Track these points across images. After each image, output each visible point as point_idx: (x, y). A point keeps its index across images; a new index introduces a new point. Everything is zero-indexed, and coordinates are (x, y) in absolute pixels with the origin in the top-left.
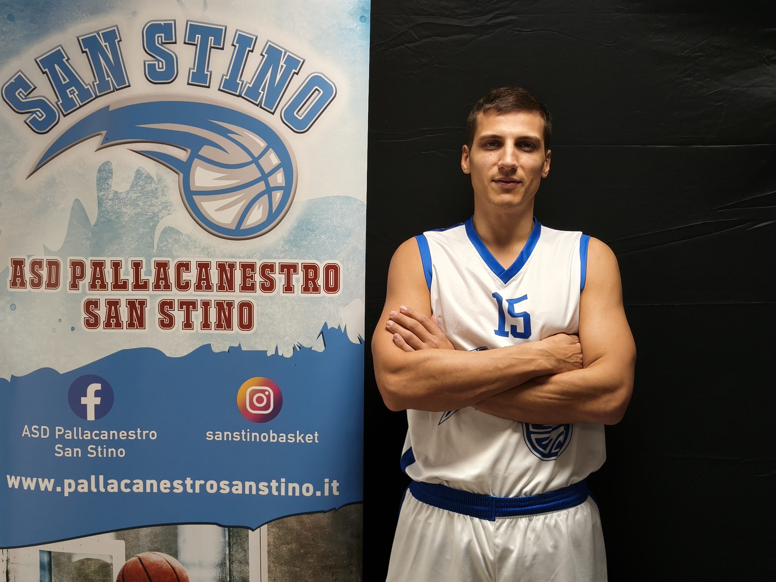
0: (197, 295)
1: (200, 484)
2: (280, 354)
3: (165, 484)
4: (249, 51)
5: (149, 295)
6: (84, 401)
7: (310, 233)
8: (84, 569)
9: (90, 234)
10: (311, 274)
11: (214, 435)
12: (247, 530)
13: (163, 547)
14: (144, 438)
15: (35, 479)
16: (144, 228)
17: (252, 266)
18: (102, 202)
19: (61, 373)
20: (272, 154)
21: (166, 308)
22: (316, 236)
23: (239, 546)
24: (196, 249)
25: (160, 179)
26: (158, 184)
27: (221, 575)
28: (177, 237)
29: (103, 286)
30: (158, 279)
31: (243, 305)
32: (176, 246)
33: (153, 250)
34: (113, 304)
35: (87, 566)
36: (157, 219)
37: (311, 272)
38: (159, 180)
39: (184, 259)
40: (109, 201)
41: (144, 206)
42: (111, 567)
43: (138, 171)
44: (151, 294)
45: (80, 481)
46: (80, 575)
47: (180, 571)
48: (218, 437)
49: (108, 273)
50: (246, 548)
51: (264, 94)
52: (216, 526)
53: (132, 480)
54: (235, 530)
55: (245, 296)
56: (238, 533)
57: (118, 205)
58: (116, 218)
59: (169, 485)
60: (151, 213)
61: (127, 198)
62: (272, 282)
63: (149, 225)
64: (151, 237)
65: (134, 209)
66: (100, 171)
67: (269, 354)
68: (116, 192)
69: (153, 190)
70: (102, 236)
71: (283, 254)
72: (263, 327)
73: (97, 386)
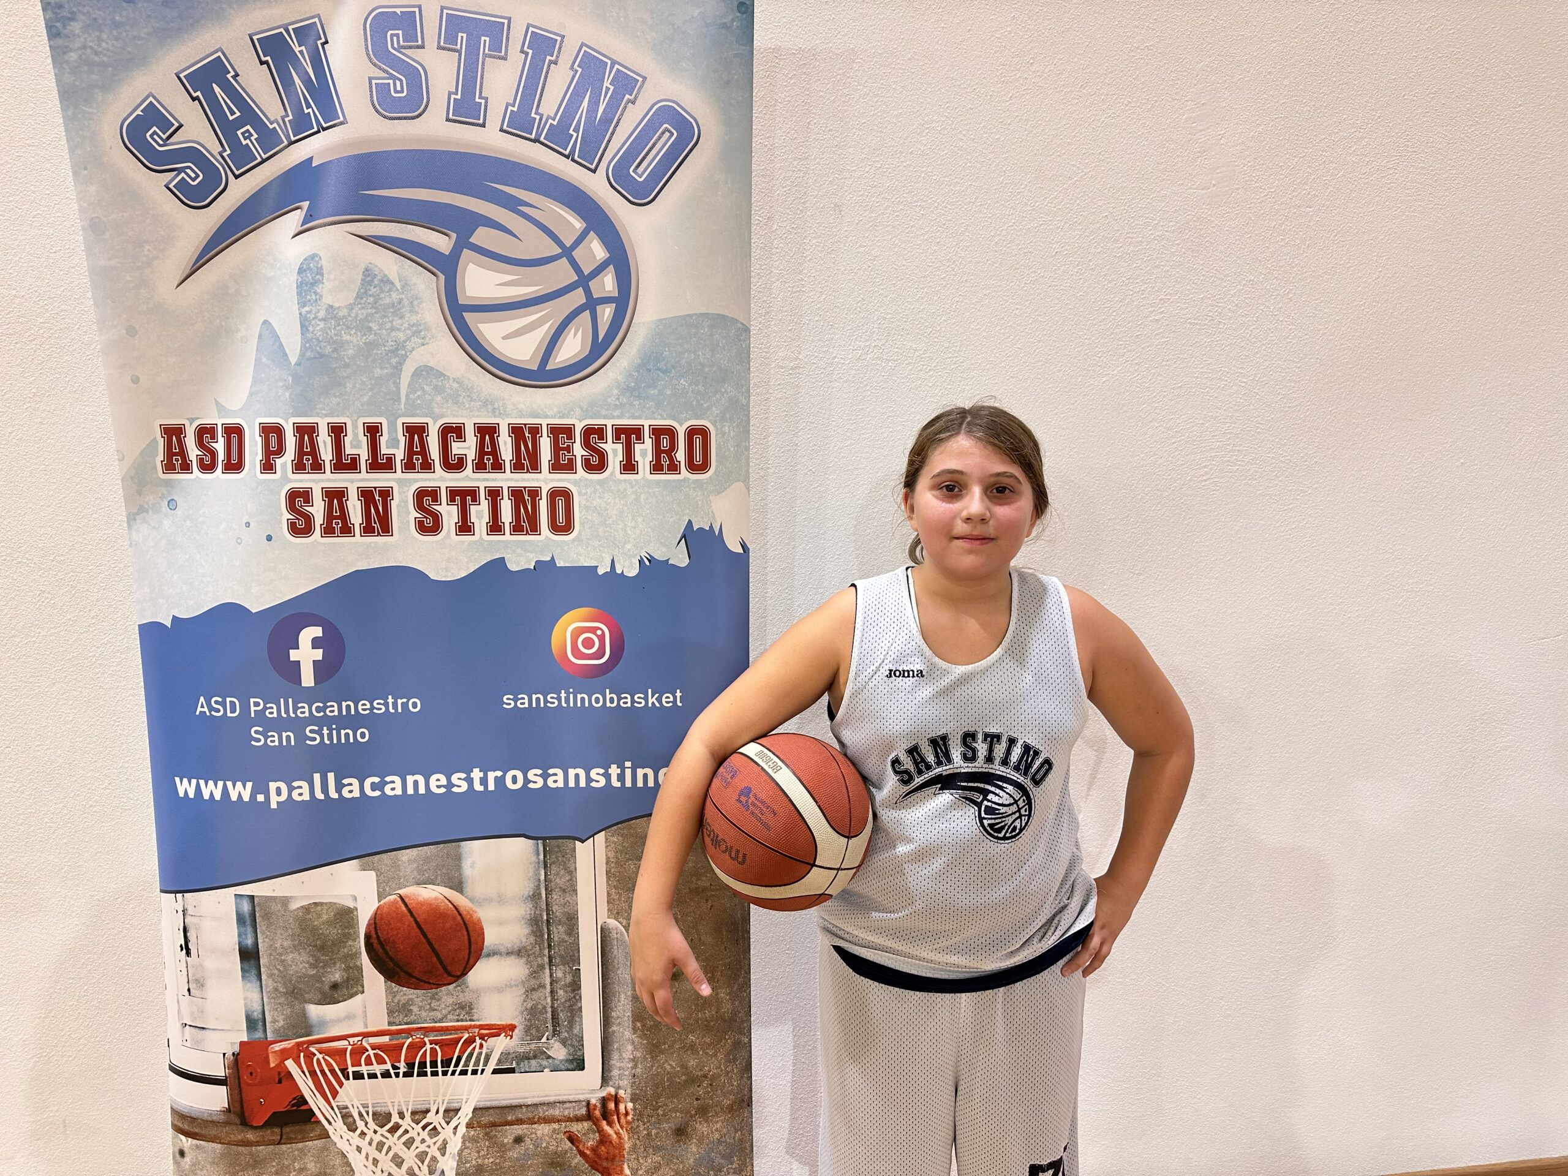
0: (479, 480)
1: (496, 778)
2: (619, 571)
3: (438, 780)
4: (551, 62)
5: (394, 480)
6: (294, 655)
7: (661, 374)
8: (311, 919)
9: (290, 379)
10: (665, 442)
11: (516, 700)
12: (571, 841)
13: (439, 878)
14: (400, 710)
15: (220, 784)
16: (382, 368)
17: (568, 431)
18: (307, 324)
19: (254, 612)
20: (595, 241)
21: (427, 501)
22: (671, 380)
23: (561, 867)
24: (472, 403)
25: (406, 284)
26: (403, 293)
27: (533, 912)
28: (440, 383)
29: (317, 467)
30: (410, 452)
31: (554, 494)
32: (439, 398)
33: (399, 405)
34: (335, 496)
35: (314, 914)
36: (403, 352)
37: (665, 440)
38: (403, 287)
39: (453, 420)
40: (318, 323)
41: (380, 330)
42: (355, 913)
43: (367, 270)
44: (399, 479)
45: (295, 784)
46: (303, 930)
47: (469, 913)
48: (523, 704)
49: (323, 444)
50: (572, 868)
51: (577, 136)
52: (523, 839)
53: (382, 777)
54: (554, 842)
55: (559, 480)
56: (558, 846)
57: (335, 328)
58: (333, 352)
59: (444, 781)
60: (393, 344)
61: (350, 315)
62: (602, 456)
63: (392, 363)
64: (395, 383)
65: (362, 336)
66: (301, 271)
67: (601, 571)
68: (331, 307)
69: (393, 304)
70: (311, 382)
71: (618, 411)
72: (589, 528)
73: (317, 631)
